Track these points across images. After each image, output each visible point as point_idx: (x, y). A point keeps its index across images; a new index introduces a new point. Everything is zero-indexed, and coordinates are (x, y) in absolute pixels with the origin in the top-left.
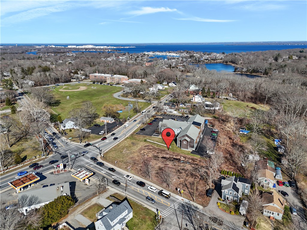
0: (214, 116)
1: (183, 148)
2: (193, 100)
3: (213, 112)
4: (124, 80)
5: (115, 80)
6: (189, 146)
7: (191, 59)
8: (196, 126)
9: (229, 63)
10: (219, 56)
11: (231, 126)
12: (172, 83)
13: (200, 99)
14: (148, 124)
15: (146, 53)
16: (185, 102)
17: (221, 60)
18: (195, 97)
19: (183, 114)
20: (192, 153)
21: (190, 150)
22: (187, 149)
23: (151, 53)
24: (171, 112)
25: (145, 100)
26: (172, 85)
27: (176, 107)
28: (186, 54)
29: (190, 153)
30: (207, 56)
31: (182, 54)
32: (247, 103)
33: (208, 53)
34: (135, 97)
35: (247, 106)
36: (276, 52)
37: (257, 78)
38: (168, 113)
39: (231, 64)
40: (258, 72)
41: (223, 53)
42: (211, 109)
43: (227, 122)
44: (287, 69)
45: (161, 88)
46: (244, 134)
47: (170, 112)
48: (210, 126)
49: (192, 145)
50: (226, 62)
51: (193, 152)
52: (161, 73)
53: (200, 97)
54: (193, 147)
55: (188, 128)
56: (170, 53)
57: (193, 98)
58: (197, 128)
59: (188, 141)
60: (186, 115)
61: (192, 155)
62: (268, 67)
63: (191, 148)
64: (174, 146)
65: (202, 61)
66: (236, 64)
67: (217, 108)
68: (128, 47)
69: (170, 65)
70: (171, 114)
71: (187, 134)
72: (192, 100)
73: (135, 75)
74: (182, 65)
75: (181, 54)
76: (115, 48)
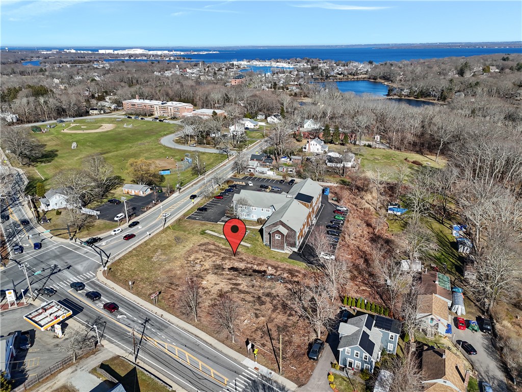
0: (342, 179)
1: (275, 247)
2: (307, 148)
3: (341, 172)
4: (186, 110)
5: (169, 111)
6: (285, 244)
7: (312, 74)
8: (302, 203)
9: (379, 80)
10: (363, 67)
11: (372, 199)
12: (273, 117)
13: (319, 147)
14: (215, 197)
15: (235, 63)
16: (290, 154)
17: (365, 74)
18: (311, 143)
19: (284, 176)
20: (291, 257)
21: (288, 251)
22: (283, 249)
23: (244, 63)
24: (263, 173)
25: (217, 148)
26: (273, 120)
27: (274, 162)
28: (305, 64)
29: (287, 258)
30: (343, 68)
31: (298, 64)
32: (406, 153)
33: (344, 62)
34: (200, 144)
35: (406, 159)
36: (461, 61)
37: (426, 106)
38: (257, 175)
39: (383, 81)
40: (429, 95)
41: (371, 63)
42: (338, 165)
43: (366, 191)
44: (479, 90)
45: (252, 127)
46: (396, 215)
47: (261, 173)
48: (332, 199)
49: (292, 240)
50: (375, 78)
51: (293, 256)
52: (253, 99)
53: (320, 144)
54: (294, 245)
55: (285, 208)
56: (278, 62)
57: (307, 145)
58: (305, 206)
59: (283, 235)
60: (290, 179)
61: (290, 263)
62: (447, 86)
63: (291, 246)
64: (259, 243)
65: (333, 76)
66: (392, 81)
67: (349, 165)
68: (205, 53)
69: (275, 84)
70: (263, 176)
71: (282, 220)
72: (305, 148)
73: (208, 101)
74: (296, 83)
75: (296, 64)
76: (182, 53)
